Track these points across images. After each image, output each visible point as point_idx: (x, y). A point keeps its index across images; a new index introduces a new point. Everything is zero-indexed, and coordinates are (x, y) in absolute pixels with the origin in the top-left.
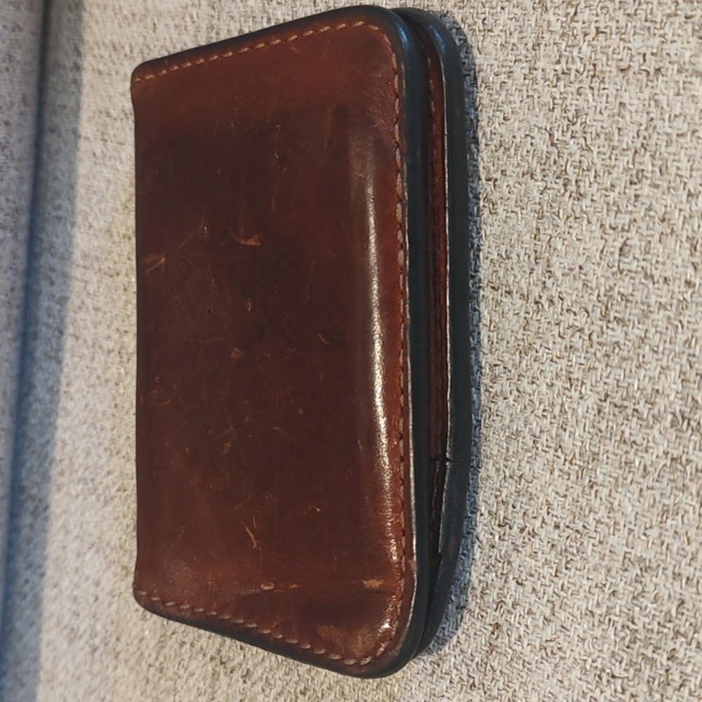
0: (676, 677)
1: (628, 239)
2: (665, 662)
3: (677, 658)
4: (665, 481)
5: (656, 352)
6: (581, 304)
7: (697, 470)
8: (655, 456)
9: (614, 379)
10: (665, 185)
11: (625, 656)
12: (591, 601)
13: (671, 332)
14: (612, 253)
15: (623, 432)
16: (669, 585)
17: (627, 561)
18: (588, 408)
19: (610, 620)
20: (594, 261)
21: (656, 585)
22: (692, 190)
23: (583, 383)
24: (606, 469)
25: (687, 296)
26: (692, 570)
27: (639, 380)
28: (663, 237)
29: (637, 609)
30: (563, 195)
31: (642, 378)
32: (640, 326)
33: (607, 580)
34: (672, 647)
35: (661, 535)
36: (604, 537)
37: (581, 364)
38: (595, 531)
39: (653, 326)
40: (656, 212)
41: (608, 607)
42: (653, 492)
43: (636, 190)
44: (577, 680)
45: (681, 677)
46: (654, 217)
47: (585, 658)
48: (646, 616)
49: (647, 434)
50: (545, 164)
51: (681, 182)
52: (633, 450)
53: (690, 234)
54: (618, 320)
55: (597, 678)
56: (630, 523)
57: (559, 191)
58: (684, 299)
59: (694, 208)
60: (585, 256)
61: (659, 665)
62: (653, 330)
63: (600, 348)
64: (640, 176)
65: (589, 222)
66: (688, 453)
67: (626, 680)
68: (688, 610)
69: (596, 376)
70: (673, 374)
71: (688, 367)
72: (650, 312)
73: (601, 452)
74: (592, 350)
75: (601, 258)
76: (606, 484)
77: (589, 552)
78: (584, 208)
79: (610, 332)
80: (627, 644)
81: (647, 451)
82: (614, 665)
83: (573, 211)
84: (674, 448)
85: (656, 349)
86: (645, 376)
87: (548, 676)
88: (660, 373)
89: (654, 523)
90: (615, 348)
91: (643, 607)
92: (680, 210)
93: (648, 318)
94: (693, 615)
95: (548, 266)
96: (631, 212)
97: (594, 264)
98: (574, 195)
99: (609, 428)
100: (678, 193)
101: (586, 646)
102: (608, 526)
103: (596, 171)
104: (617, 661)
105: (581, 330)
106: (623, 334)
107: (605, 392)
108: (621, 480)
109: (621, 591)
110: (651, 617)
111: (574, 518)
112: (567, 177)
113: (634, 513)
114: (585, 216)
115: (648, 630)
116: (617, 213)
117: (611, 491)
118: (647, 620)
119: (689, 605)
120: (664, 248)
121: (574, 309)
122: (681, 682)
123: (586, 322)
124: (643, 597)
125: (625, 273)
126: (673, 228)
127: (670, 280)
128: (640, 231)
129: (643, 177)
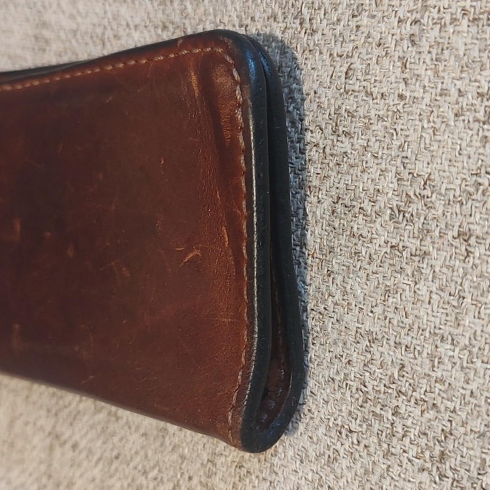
0: (399, 429)
1: (352, 64)
2: (390, 417)
3: (400, 413)
4: (386, 265)
5: (376, 157)
6: (316, 123)
7: (411, 255)
8: (377, 245)
9: (344, 183)
10: (380, 15)
11: (359, 414)
12: (332, 370)
13: (387, 140)
14: (340, 77)
15: (352, 228)
16: (392, 353)
17: (358, 335)
18: (324, 210)
19: (347, 384)
20: (325, 86)
21: (382, 353)
22: (402, 17)
23: (320, 189)
24: (340, 259)
25: (400, 107)
26: (409, 339)
27: (363, 182)
28: (379, 59)
29: (367, 374)
30: (300, 33)
31: (365, 181)
32: (363, 137)
33: (343, 352)
34: (396, 404)
35: (384, 310)
36: (341, 316)
37: (318, 174)
38: (334, 312)
39: (373, 136)
40: (373, 38)
41: (345, 374)
42: (377, 276)
43: (357, 22)
44: (323, 436)
45: (403, 429)
46: (372, 43)
47: (329, 417)
48: (375, 380)
49: (370, 227)
50: (284, 8)
51: (393, 11)
52: (360, 242)
53: (401, 54)
54: (347, 134)
55: (338, 434)
56: (360, 303)
57: (297, 29)
58: (397, 110)
59: (404, 31)
60: (319, 82)
61: (385, 420)
62: (374, 139)
63: (332, 159)
64: (360, 9)
65: (321, 53)
66: (404, 241)
67: (360, 433)
68: (407, 373)
69: (330, 183)
70: (391, 175)
71: (403, 168)
72: (371, 124)
73: (336, 246)
74: (326, 161)
75: (330, 82)
76: (341, 272)
77: (330, 329)
78: (317, 42)
79: (339, 144)
80: (360, 404)
81: (371, 242)
82: (351, 421)
83: (308, 45)
84: (393, 238)
85: (376, 155)
86: (368, 179)
87: (301, 433)
88: (380, 175)
89: (379, 301)
90: (344, 157)
91: (372, 373)
92: (393, 35)
93: (370, 129)
94: (411, 377)
96: (354, 41)
97: (325, 88)
98: (308, 31)
99: (341, 225)
100: (390, 20)
101: (329, 407)
102: (342, 306)
103: (325, 10)
104: (353, 418)
105: (316, 145)
106: (350, 145)
107: (337, 195)
108: (352, 268)
109: (355, 360)
110: (378, 381)
111: (317, 302)
112: (303, 17)
113: (362, 295)
114: (317, 48)
115: (377, 391)
116: (342, 43)
117: (344, 277)
118: (375, 383)
119: (408, 369)
120: (380, 69)
121: (311, 129)
122: (403, 433)
123: (321, 138)
124: (372, 364)
125: (350, 93)
126: (387, 51)
127: (386, 95)
128: (361, 56)
129: (362, 10)
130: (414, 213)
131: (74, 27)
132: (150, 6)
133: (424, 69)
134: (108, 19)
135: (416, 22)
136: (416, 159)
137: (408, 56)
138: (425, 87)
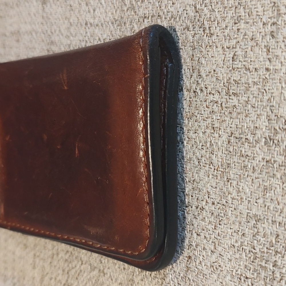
0: (278, 275)
1: (236, 52)
2: (272, 268)
3: (278, 265)
4: (264, 173)
5: (254, 107)
6: (215, 89)
7: (279, 166)
8: (258, 161)
9: (235, 124)
10: (251, 21)
11: (252, 267)
12: (233, 240)
13: (260, 96)
14: (229, 60)
15: (241, 151)
16: (270, 228)
17: (248, 217)
18: (223, 141)
19: (243, 249)
20: (220, 66)
21: (264, 228)
22: (265, 22)
23: (220, 129)
24: (234, 171)
25: (267, 76)
26: (281, 218)
27: (247, 123)
28: (253, 48)
29: (256, 242)
30: (203, 36)
31: (248, 122)
32: (245, 95)
33: (239, 228)
34: (275, 260)
35: (264, 201)
36: (237, 206)
37: (218, 119)
38: (232, 204)
39: (251, 94)
40: (248, 36)
41: (241, 242)
42: (259, 180)
43: (238, 26)
44: (229, 281)
45: (280, 275)
46: (247, 39)
47: (232, 269)
48: (260, 245)
49: (253, 150)
50: (193, 22)
51: (259, 18)
52: (247, 160)
53: (266, 44)
54: (234, 94)
55: (239, 280)
56: (249, 197)
57: (202, 34)
58: (266, 77)
59: (267, 30)
60: (216, 64)
61: (269, 270)
62: (252, 96)
63: (227, 110)
64: (239, 18)
65: (217, 47)
66: (274, 157)
67: (253, 279)
68: (281, 240)
69: (226, 124)
70: (264, 118)
71: (271, 113)
72: (250, 87)
73: (231, 163)
74: (223, 112)
75: (223, 64)
76: (235, 179)
77: (230, 215)
78: (214, 41)
79: (231, 101)
80: (252, 261)
81: (254, 159)
82: (247, 272)
83: (209, 43)
84: (267, 156)
85: (254, 106)
86: (250, 120)
87: (215, 280)
88: (257, 118)
89: (260, 196)
90: (234, 108)
91: (258, 240)
92: (260, 33)
93: (249, 90)
94: (283, 242)
95: (199, 73)
96: (236, 38)
97: (220, 67)
98: (208, 35)
99: (234, 150)
100: (258, 24)
101: (232, 263)
102: (238, 200)
103: (218, 21)
104: (248, 269)
105: (217, 102)
106: (237, 101)
107: (231, 132)
108: (242, 176)
109: (247, 233)
110: (263, 245)
111: (221, 198)
112: (205, 26)
113: (250, 192)
114: (214, 44)
115: (262, 252)
116: (229, 40)
117: (238, 182)
118: (261, 247)
119: (281, 237)
120: (254, 53)
121: (213, 92)
122: (280, 278)
123: (219, 98)
124: (258, 235)
125: (236, 70)
126: (257, 43)
127: (258, 69)
128: (241, 47)
129: (240, 19)
130: (279, 140)
131: (69, 42)
132: (112, 27)
133: (281, 51)
134: (88, 37)
135: (274, 24)
136: (279, 107)
137: (270, 44)
138: (282, 62)
